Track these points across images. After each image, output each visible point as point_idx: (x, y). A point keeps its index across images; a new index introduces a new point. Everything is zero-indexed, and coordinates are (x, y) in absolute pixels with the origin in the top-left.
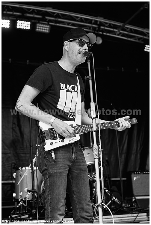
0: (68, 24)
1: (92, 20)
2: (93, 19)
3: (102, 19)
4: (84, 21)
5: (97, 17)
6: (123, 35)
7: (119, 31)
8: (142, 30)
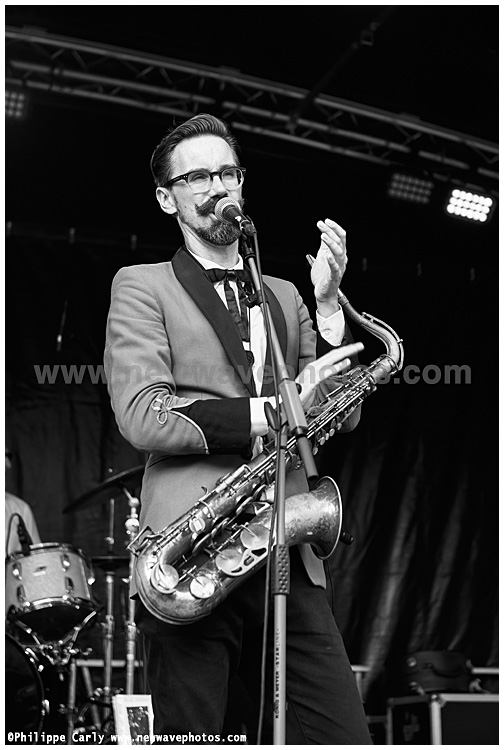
0: (108, 89)
1: (198, 78)
2: (203, 73)
3: (236, 72)
4: (170, 82)
5: (217, 65)
6: (316, 135)
7: (293, 121)
8: (388, 119)
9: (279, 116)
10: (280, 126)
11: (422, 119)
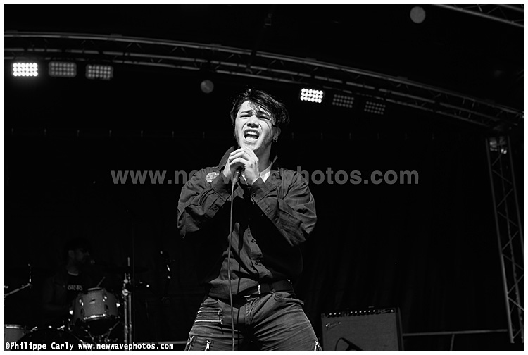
2: (202, 48)
4: (187, 54)
5: (209, 43)
6: (263, 73)
7: (249, 67)
8: (300, 62)
9: (240, 65)
10: (242, 70)
11: (317, 60)
